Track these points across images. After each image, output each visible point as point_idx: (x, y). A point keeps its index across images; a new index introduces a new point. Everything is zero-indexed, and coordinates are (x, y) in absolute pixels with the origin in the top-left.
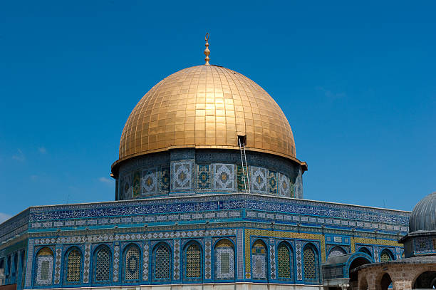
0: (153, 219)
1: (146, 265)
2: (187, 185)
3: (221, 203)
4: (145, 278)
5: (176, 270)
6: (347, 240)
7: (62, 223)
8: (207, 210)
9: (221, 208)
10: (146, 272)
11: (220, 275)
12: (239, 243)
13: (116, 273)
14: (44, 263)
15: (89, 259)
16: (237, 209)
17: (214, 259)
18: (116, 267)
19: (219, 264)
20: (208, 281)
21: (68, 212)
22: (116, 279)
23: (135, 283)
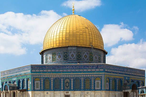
0: (74, 70)
1: (72, 85)
2: (74, 58)
3: (97, 66)
4: (72, 89)
5: (82, 87)
6: (129, 78)
7: (42, 71)
8: (92, 68)
9: (97, 68)
10: (72, 87)
11: (96, 88)
12: (103, 79)
13: (62, 87)
14: (37, 83)
15: (53, 82)
16: (102, 68)
17: (94, 84)
18: (62, 85)
19: (96, 85)
20: (93, 90)
21: (44, 67)
22: (62, 89)
23: (68, 90)
